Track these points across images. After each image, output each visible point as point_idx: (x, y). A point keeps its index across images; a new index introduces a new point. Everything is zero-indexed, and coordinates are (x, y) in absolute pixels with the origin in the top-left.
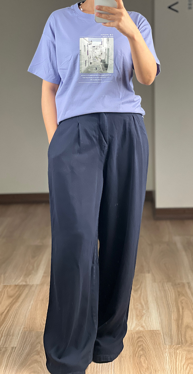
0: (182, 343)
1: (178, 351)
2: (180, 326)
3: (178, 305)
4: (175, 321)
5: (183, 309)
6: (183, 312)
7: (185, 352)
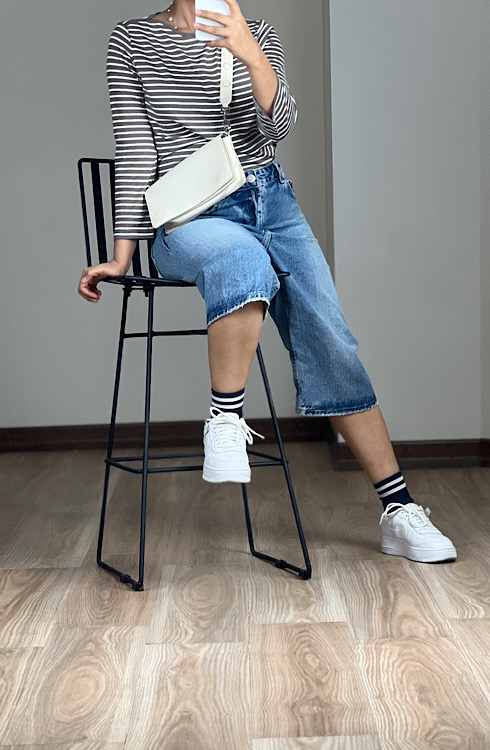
0: (392, 637)
1: (383, 647)
2: (389, 616)
3: (386, 589)
4: (379, 609)
5: (396, 593)
6: (396, 599)
7: (398, 648)
